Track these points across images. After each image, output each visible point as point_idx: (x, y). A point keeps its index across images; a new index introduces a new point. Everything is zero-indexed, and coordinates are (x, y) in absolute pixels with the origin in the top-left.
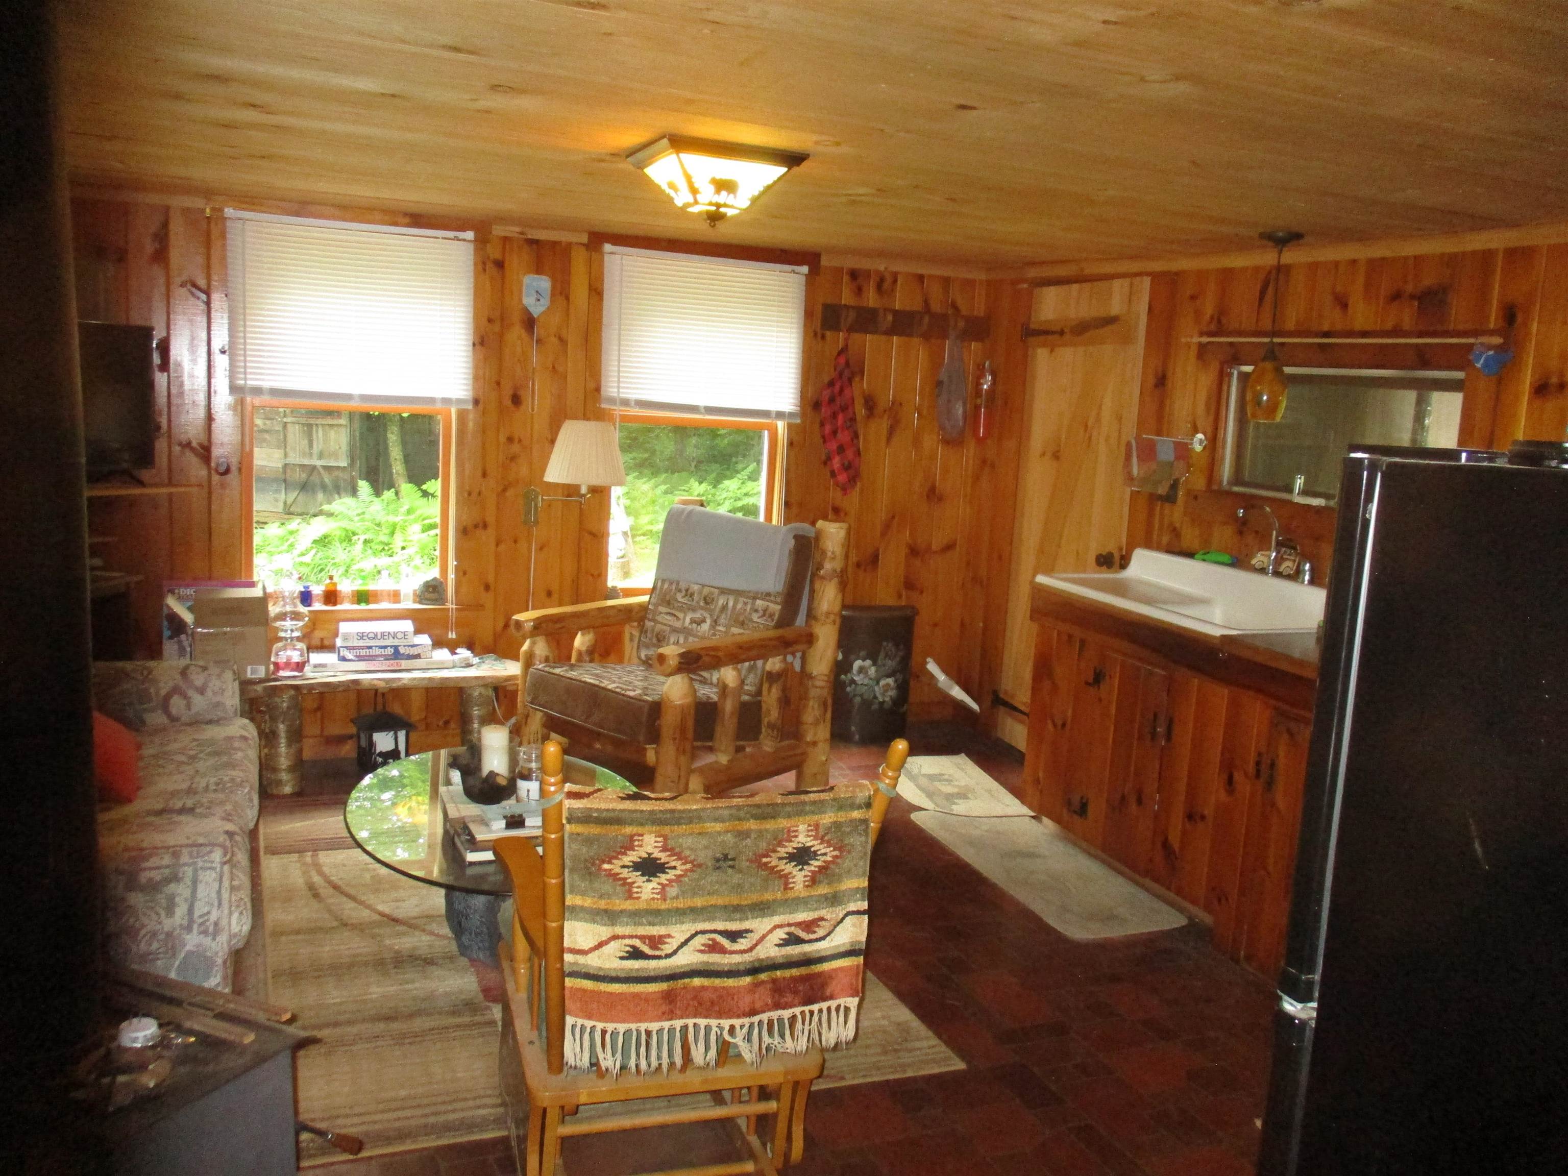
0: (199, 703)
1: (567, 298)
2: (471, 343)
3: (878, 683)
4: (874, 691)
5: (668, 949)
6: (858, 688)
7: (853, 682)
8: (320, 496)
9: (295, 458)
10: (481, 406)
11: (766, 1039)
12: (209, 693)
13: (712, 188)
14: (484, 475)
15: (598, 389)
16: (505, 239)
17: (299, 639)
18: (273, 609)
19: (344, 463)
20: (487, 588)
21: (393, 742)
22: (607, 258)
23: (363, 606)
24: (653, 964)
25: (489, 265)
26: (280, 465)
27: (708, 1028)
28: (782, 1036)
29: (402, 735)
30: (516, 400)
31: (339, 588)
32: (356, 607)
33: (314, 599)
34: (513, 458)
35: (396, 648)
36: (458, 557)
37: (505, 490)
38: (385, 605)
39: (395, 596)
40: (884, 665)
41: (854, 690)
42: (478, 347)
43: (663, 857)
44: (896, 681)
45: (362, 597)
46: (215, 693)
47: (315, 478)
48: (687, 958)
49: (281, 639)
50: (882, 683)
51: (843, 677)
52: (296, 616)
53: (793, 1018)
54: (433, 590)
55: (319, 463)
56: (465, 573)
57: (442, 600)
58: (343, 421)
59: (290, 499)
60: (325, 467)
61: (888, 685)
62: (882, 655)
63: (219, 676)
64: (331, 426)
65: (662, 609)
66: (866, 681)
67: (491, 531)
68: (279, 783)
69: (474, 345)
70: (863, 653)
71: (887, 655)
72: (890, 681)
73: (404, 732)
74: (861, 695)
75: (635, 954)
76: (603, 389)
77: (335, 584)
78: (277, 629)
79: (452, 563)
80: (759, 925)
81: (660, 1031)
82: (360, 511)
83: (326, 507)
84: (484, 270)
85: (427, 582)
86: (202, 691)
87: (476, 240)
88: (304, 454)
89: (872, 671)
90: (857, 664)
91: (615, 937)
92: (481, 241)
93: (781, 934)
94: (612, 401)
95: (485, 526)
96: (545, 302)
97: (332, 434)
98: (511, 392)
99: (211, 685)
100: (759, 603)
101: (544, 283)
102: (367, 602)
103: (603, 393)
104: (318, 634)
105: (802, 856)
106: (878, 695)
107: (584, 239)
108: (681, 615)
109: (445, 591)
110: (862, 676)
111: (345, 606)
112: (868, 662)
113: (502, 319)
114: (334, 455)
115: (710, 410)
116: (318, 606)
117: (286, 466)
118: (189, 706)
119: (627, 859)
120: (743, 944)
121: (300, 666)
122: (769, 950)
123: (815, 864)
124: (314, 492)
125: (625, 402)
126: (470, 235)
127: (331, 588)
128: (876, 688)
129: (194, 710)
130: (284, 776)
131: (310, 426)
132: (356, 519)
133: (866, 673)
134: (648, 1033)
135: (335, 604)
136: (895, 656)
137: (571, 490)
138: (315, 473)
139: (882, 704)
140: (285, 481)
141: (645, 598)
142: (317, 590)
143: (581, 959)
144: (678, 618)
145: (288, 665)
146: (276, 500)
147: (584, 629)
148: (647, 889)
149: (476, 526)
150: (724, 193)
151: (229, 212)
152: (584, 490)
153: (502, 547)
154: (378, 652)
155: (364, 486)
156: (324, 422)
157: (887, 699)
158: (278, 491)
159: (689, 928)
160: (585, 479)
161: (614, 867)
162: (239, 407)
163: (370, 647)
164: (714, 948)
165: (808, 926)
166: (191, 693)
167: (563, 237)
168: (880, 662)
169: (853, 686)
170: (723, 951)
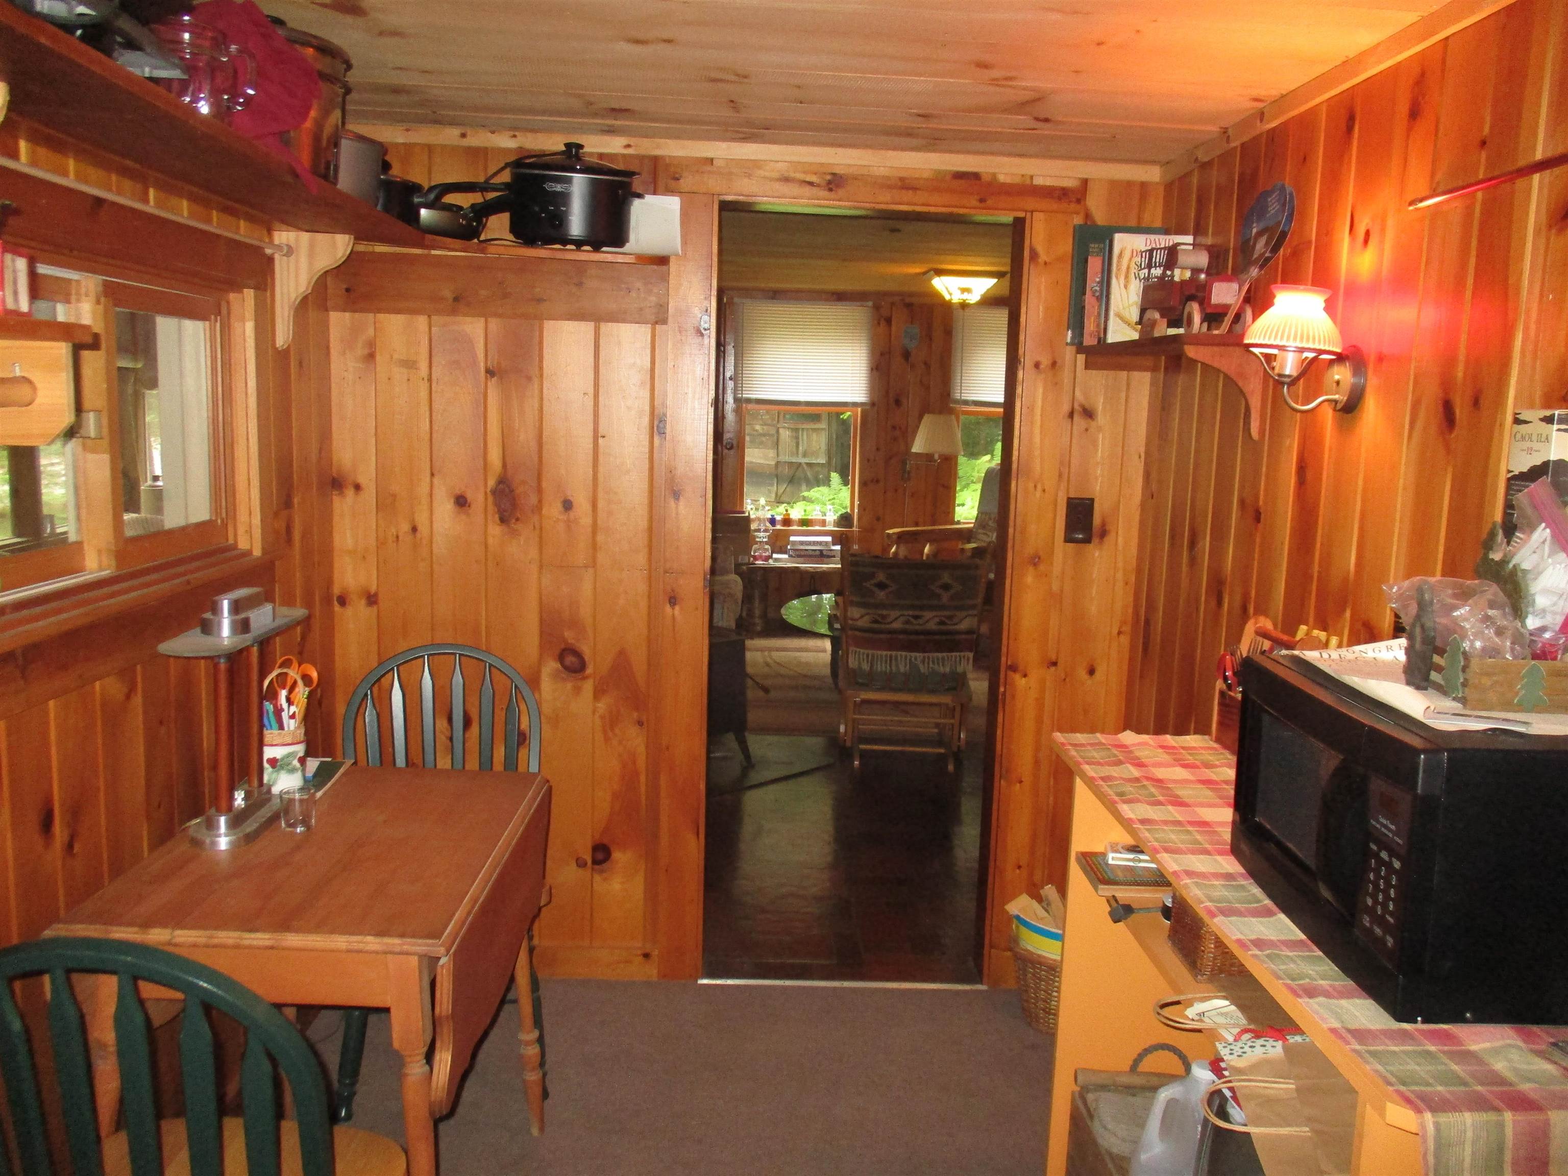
5: (889, 620)
8: (804, 487)
9: (785, 458)
10: (876, 408)
11: (931, 665)
13: (959, 292)
14: (878, 449)
15: (949, 395)
17: (766, 543)
18: (753, 526)
19: (822, 460)
20: (878, 519)
23: (805, 528)
24: (883, 626)
26: (773, 463)
27: (906, 657)
28: (938, 664)
30: (898, 402)
34: (895, 439)
36: (859, 500)
37: (890, 458)
38: (817, 528)
39: (824, 523)
42: (875, 371)
43: (887, 582)
45: (804, 522)
47: (799, 473)
48: (897, 625)
49: (756, 543)
52: (766, 531)
53: (943, 658)
54: (845, 520)
55: (804, 461)
56: (865, 510)
57: (850, 525)
58: (823, 425)
59: (781, 491)
60: (807, 464)
64: (814, 430)
65: (980, 531)
68: (754, 624)
69: (872, 369)
75: (876, 622)
76: (951, 395)
77: (789, 515)
78: (755, 537)
79: (857, 503)
80: (928, 615)
81: (886, 656)
82: (831, 497)
83: (806, 494)
84: (879, 324)
88: (792, 454)
91: (867, 614)
92: (877, 308)
93: (937, 620)
95: (878, 481)
97: (814, 436)
102: (807, 525)
104: (779, 544)
105: (946, 587)
108: (990, 534)
109: (853, 519)
111: (795, 528)
113: (890, 353)
114: (815, 454)
116: (778, 527)
117: (778, 463)
119: (873, 582)
120: (921, 621)
121: (767, 559)
122: (932, 626)
123: (952, 591)
124: (800, 485)
130: (757, 621)
131: (797, 430)
132: (828, 503)
134: (881, 656)
135: (789, 526)
137: (929, 457)
138: (800, 469)
140: (777, 476)
141: (972, 525)
143: (855, 623)
144: (989, 536)
145: (761, 557)
146: (770, 491)
147: (931, 541)
148: (881, 595)
150: (966, 294)
151: (736, 300)
152: (936, 457)
155: (835, 477)
156: (808, 426)
158: (772, 485)
159: (898, 613)
160: (938, 449)
161: (867, 584)
162: (738, 411)
164: (907, 622)
165: (950, 618)
170: (911, 623)
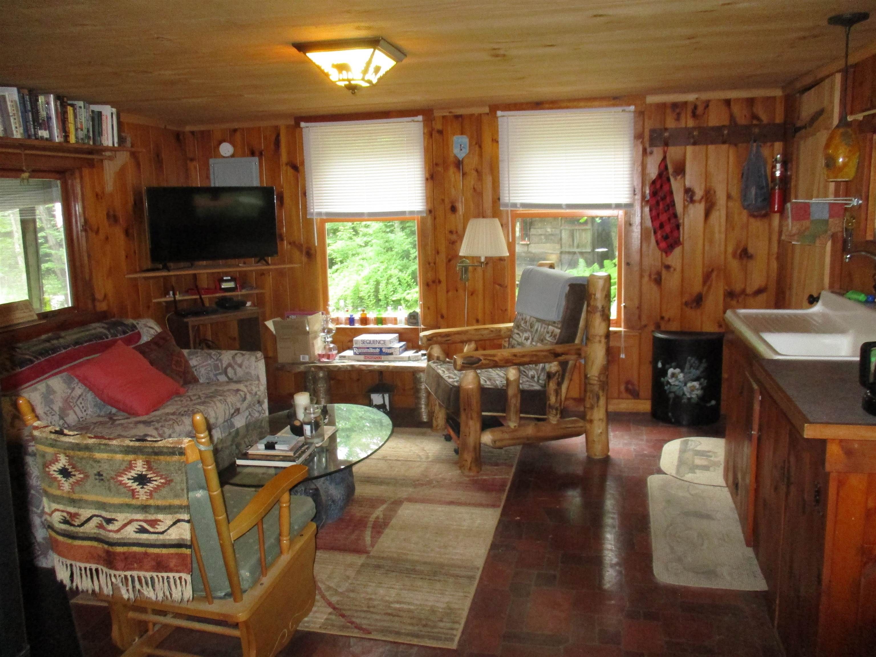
0: (240, 372)
1: (480, 147)
2: (424, 179)
3: (685, 385)
4: (683, 390)
6: (672, 387)
7: (668, 383)
12: (244, 367)
16: (444, 117)
21: (382, 400)
22: (500, 119)
25: (435, 134)
29: (387, 396)
31: (368, 316)
32: (376, 326)
33: (356, 321)
35: (381, 349)
40: (690, 373)
41: (670, 388)
44: (700, 384)
46: (246, 368)
50: (689, 384)
51: (662, 379)
61: (693, 386)
62: (687, 365)
63: (248, 360)
66: (677, 383)
67: (444, 285)
70: (673, 364)
71: (691, 366)
72: (696, 384)
73: (387, 395)
74: (674, 392)
85: (411, 313)
86: (240, 366)
87: (424, 121)
89: (681, 376)
90: (671, 371)
94: (506, 205)
96: (466, 151)
98: (450, 205)
99: (244, 363)
100: (551, 328)
101: (464, 140)
103: (501, 201)
106: (686, 393)
107: (486, 110)
110: (674, 379)
112: (678, 370)
115: (570, 206)
118: (235, 373)
125: (515, 205)
126: (420, 118)
127: (363, 316)
128: (685, 389)
129: (238, 375)
133: (677, 377)
136: (699, 366)
139: (689, 399)
142: (357, 316)
149: (434, 282)
153: (450, 294)
154: (371, 350)
157: (694, 396)
163: (368, 348)
166: (236, 367)
167: (476, 111)
168: (686, 370)
169: (669, 386)
